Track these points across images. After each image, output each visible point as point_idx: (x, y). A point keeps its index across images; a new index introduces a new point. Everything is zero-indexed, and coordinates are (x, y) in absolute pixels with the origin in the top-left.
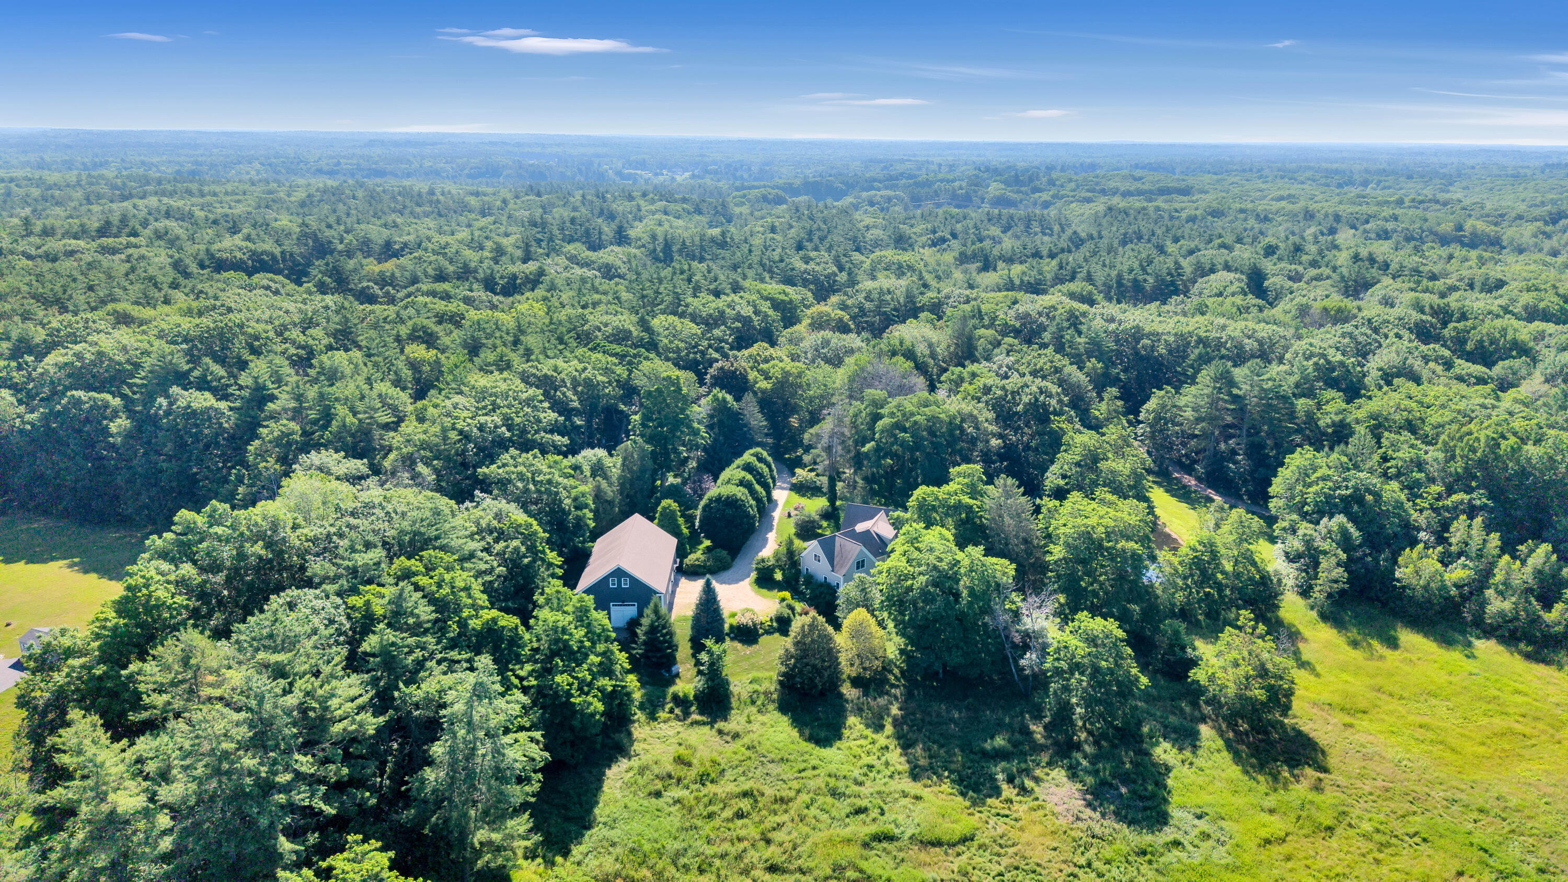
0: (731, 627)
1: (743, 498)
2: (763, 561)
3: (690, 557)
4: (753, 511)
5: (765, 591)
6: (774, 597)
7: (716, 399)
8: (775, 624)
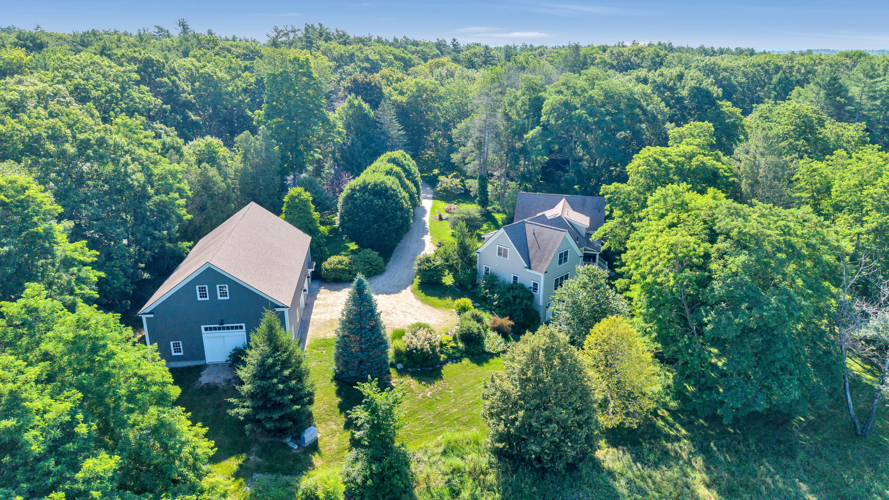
0: (398, 353)
1: (394, 187)
2: (428, 260)
3: (329, 260)
4: (407, 204)
5: (435, 300)
6: (448, 306)
7: (352, 106)
8: (461, 345)
